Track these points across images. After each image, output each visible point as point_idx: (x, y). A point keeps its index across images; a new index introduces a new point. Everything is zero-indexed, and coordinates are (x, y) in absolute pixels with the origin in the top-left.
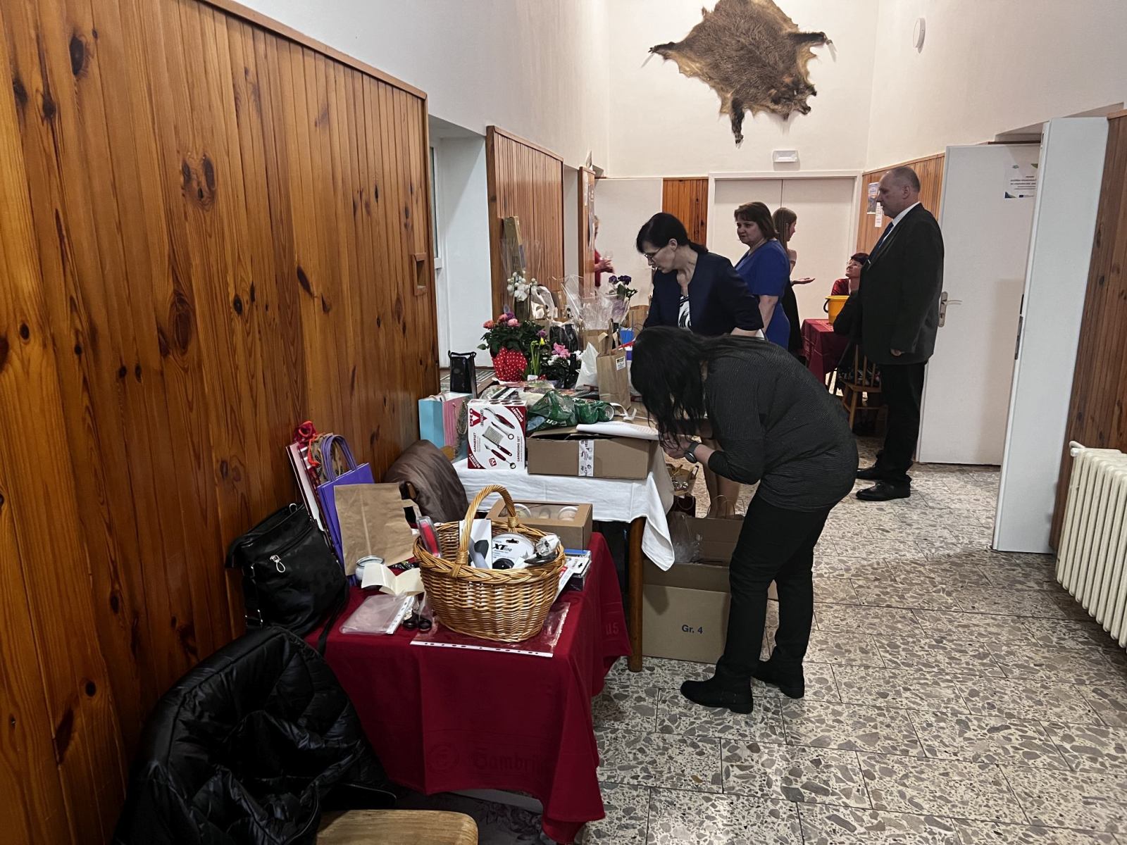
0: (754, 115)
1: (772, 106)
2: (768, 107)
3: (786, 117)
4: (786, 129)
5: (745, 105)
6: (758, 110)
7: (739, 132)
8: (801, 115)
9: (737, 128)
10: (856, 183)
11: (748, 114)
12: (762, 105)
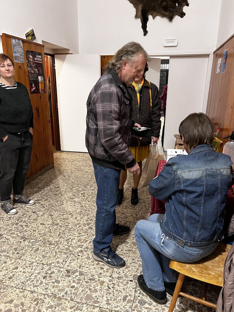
0: (154, 19)
1: (164, 13)
2: (162, 13)
3: (171, 19)
5: (149, 13)
6: (156, 15)
8: (179, 18)
9: (144, 26)
10: (210, 57)
11: (150, 17)
12: (158, 13)
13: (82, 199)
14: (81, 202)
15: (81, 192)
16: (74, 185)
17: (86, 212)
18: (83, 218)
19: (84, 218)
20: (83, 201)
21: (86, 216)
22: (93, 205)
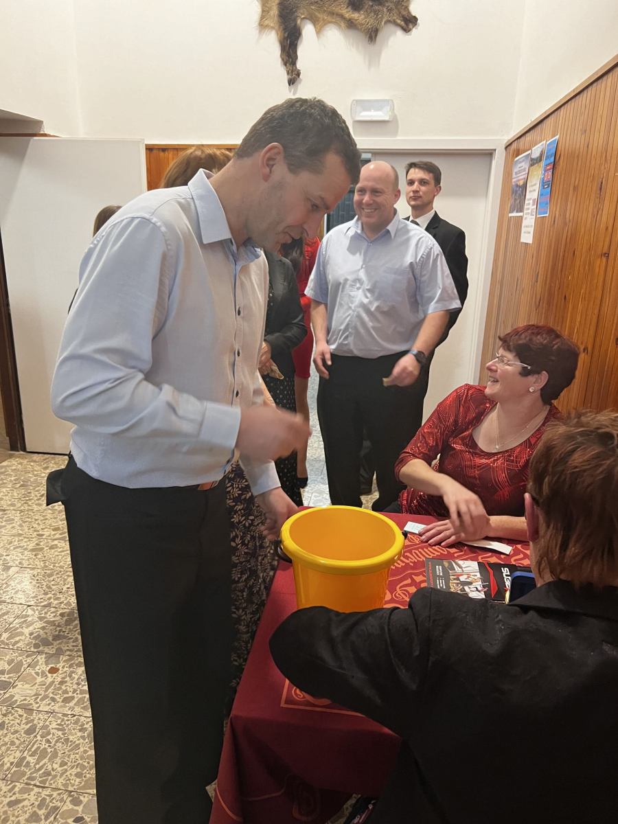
0: (318, 32)
1: (349, 14)
2: (342, 16)
3: (372, 35)
4: (373, 60)
5: (302, 13)
6: (326, 23)
7: (294, 63)
8: (400, 33)
9: (289, 56)
10: (494, 163)
11: (308, 30)
12: (332, 14)
13: (42, 684)
14: (35, 706)
15: (46, 650)
16: (30, 612)
17: (41, 764)
18: (20, 805)
19: (26, 803)
20: (46, 697)
21: (36, 790)
22: (76, 722)
